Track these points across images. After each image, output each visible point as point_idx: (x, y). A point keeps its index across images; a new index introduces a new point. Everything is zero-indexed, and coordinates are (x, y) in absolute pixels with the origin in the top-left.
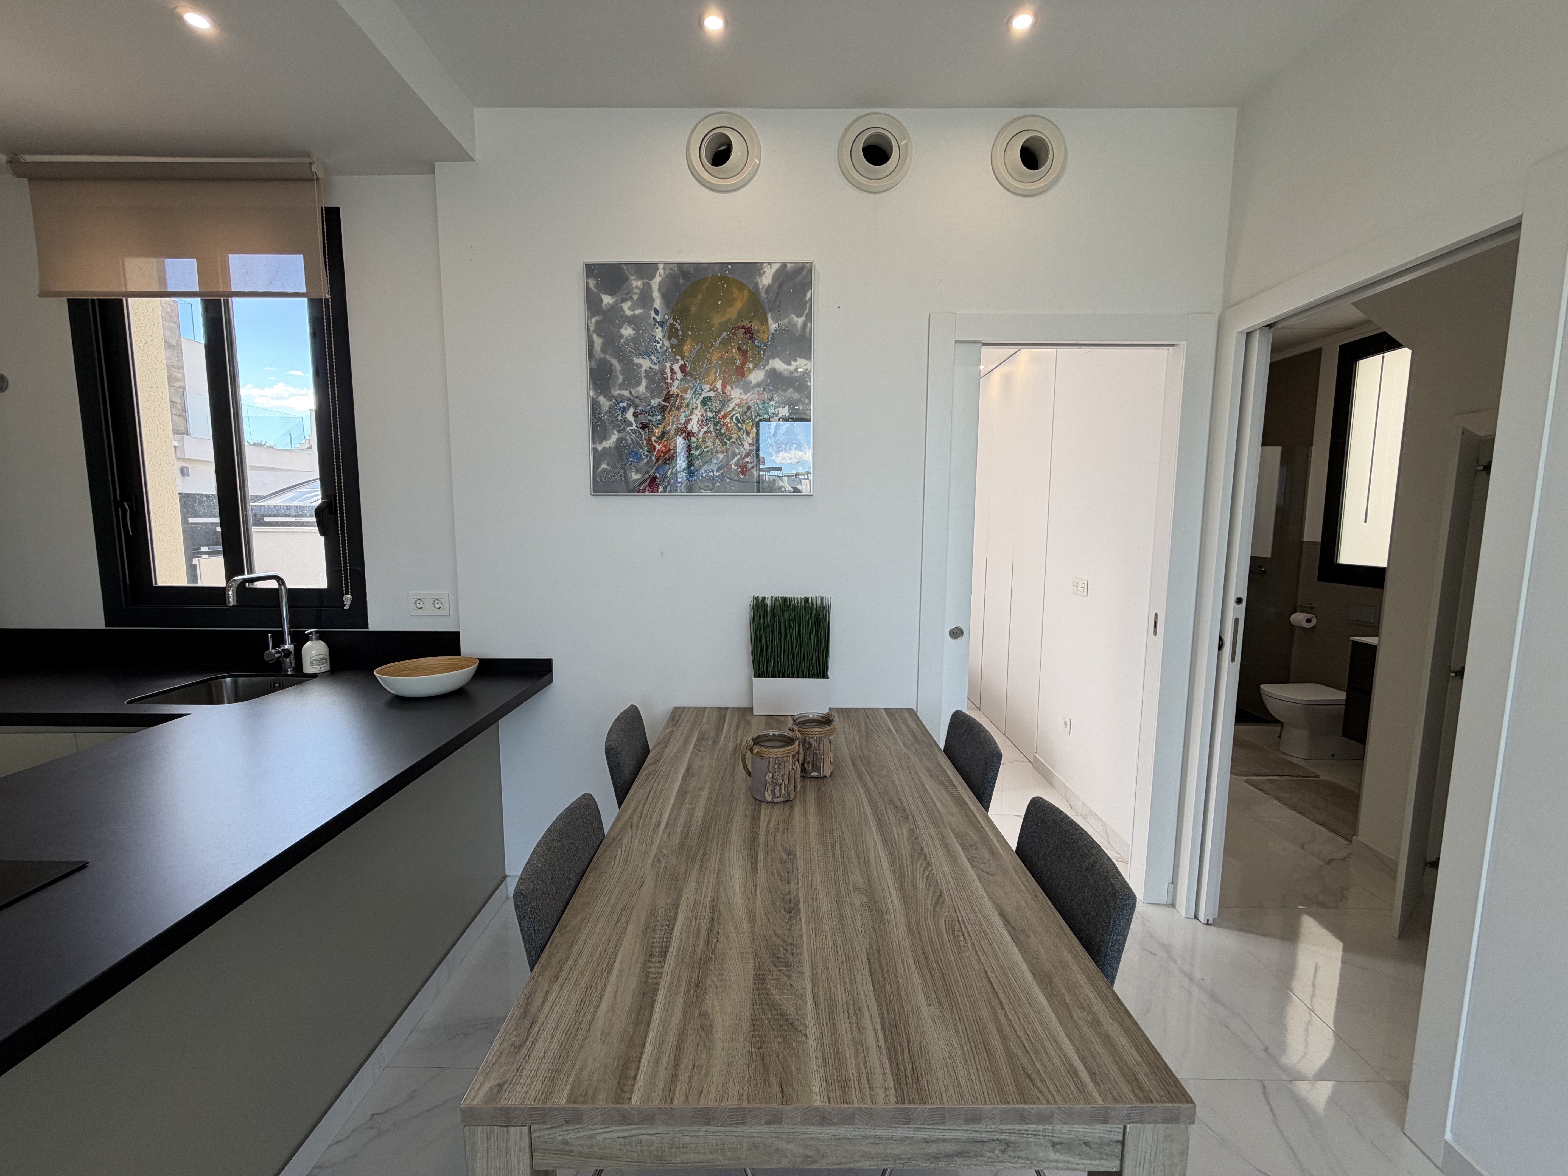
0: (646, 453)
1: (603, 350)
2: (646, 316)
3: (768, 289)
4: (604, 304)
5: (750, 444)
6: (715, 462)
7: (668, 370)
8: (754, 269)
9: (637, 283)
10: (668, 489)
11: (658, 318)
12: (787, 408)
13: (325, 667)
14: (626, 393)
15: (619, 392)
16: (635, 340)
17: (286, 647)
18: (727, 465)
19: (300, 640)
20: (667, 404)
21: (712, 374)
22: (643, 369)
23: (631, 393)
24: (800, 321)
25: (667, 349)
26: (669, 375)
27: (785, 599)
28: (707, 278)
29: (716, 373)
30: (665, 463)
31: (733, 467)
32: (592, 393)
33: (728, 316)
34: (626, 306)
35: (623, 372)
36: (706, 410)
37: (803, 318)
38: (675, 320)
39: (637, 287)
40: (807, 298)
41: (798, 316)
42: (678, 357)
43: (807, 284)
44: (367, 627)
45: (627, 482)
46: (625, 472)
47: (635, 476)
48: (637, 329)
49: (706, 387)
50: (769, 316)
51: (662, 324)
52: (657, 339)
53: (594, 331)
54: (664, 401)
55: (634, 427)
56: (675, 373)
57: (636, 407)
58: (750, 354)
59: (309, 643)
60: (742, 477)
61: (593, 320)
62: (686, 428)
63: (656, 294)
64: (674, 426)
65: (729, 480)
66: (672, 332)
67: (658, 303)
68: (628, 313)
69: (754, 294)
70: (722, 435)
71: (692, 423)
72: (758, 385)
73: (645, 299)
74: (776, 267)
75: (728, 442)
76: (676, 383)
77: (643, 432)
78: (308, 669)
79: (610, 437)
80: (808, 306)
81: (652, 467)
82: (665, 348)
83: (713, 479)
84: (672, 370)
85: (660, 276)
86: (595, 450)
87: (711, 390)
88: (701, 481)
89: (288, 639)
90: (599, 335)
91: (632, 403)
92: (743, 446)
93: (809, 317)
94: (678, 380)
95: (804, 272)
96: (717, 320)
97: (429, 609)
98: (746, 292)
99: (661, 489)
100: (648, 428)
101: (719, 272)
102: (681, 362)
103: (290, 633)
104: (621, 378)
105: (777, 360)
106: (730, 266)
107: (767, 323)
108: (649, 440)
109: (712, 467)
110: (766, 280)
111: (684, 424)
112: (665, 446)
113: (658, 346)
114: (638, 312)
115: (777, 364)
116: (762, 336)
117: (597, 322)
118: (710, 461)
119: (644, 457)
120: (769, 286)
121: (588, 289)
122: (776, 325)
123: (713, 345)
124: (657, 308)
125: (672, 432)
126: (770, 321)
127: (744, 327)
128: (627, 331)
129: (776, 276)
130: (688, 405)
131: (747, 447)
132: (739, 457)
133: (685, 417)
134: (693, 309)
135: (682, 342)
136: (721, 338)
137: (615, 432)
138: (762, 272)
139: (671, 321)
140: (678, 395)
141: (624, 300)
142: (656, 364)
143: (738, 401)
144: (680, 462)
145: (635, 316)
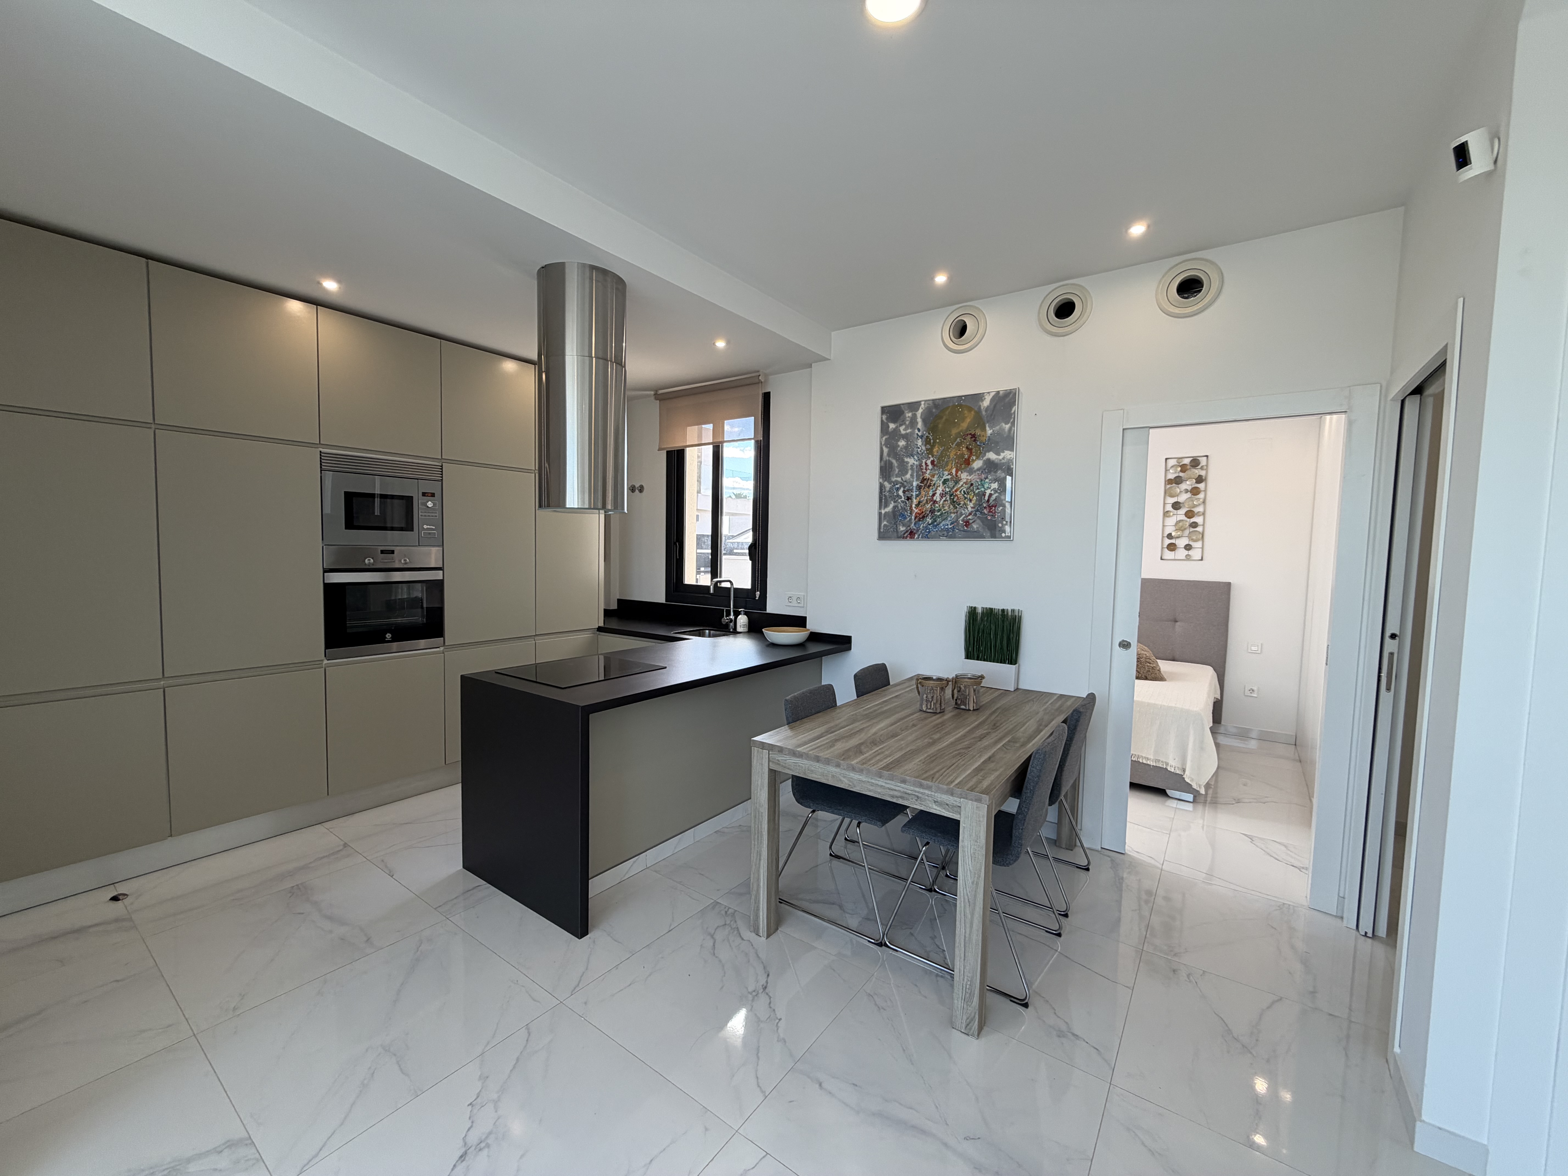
0: (909, 515)
1: (889, 455)
2: (912, 433)
3: (987, 409)
4: (890, 429)
5: (972, 507)
6: (949, 519)
7: (924, 464)
8: (979, 397)
9: (909, 415)
10: (920, 536)
11: (920, 434)
12: (997, 483)
13: (746, 629)
14: (899, 479)
15: (895, 479)
16: (906, 447)
17: (731, 617)
18: (957, 521)
19: (737, 614)
20: (922, 485)
21: (950, 465)
22: (909, 465)
23: (902, 479)
24: (1007, 426)
25: (924, 452)
26: (924, 466)
27: (991, 609)
28: (949, 406)
29: (952, 464)
30: (919, 520)
31: (961, 522)
32: (881, 480)
33: (961, 428)
34: (902, 428)
35: (898, 467)
36: (945, 487)
37: (1009, 424)
38: (929, 434)
39: (909, 417)
40: (1013, 411)
41: (1006, 424)
42: (930, 456)
43: (1013, 403)
44: (766, 611)
45: (897, 532)
46: (897, 526)
47: (902, 529)
48: (907, 442)
49: (946, 473)
50: (987, 425)
51: (922, 437)
52: (918, 446)
53: (884, 445)
54: (921, 483)
55: (903, 499)
56: (928, 466)
57: (904, 487)
58: (974, 450)
59: (740, 616)
60: (966, 528)
61: (884, 438)
62: (933, 498)
63: (919, 420)
64: (926, 498)
65: (957, 531)
66: (927, 441)
67: (920, 425)
68: (903, 432)
69: (978, 412)
70: (954, 502)
71: (936, 495)
72: (978, 469)
73: (913, 422)
74: (993, 394)
75: (958, 506)
76: (928, 472)
77: (907, 502)
78: (739, 629)
79: (889, 506)
80: (1013, 416)
81: (912, 523)
82: (922, 451)
83: (947, 530)
84: (926, 464)
85: (922, 409)
86: (880, 514)
87: (949, 474)
88: (940, 531)
89: (732, 613)
90: (886, 447)
91: (903, 485)
92: (967, 509)
93: (1013, 423)
94: (929, 469)
95: (1011, 396)
96: (954, 431)
97: (794, 603)
98: (973, 413)
99: (916, 536)
100: (911, 499)
101: (957, 402)
102: (932, 459)
103: (734, 611)
104: (897, 470)
105: (991, 453)
106: (963, 398)
107: (986, 430)
108: (911, 507)
109: (947, 523)
110: (986, 403)
111: (932, 496)
112: (920, 510)
113: (919, 450)
114: (909, 431)
115: (991, 456)
116: (982, 438)
117: (886, 439)
118: (946, 519)
119: (907, 517)
120: (988, 407)
121: (882, 421)
123: (951, 447)
124: (920, 428)
125: (925, 501)
126: (988, 428)
127: (970, 434)
128: (902, 443)
129: (992, 400)
130: (934, 485)
131: (970, 509)
132: (964, 516)
133: (932, 492)
134: (940, 426)
135: (933, 446)
136: (956, 442)
137: (892, 502)
138: (983, 398)
139: (927, 434)
140: (929, 479)
141: (901, 425)
142: (917, 461)
143: (965, 481)
144: (928, 520)
145: (907, 434)
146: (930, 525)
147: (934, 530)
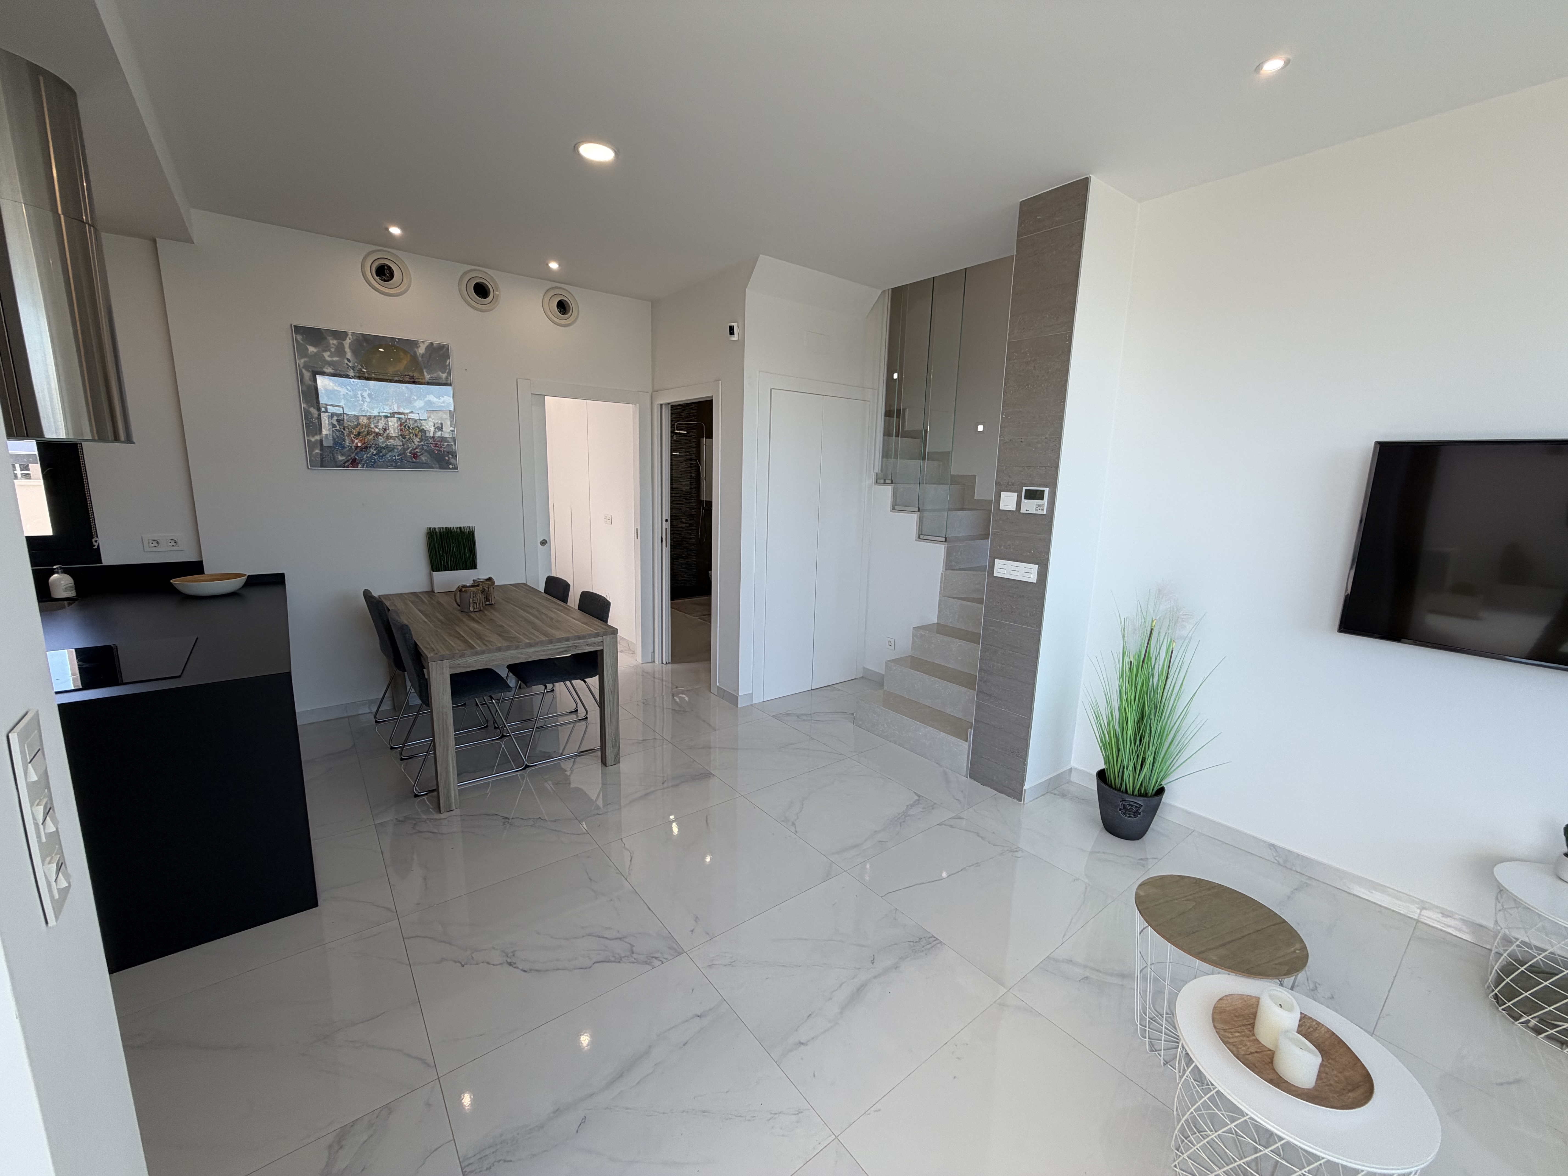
0: (348, 444)
3: (423, 356)
4: (309, 352)
5: (418, 442)
6: (396, 451)
7: (359, 396)
8: (413, 344)
9: (333, 342)
10: (365, 466)
11: (350, 364)
13: (72, 594)
18: (404, 453)
21: (390, 400)
22: (341, 394)
24: (444, 376)
26: (360, 398)
27: (447, 528)
28: (382, 344)
30: (362, 451)
31: (408, 454)
32: (304, 406)
33: (398, 368)
34: (326, 355)
37: (446, 374)
38: (362, 367)
39: (333, 344)
40: (447, 364)
41: (443, 373)
43: (446, 356)
44: (101, 563)
45: (335, 461)
46: (333, 455)
47: (341, 458)
48: (335, 369)
50: (425, 370)
51: (353, 368)
53: (303, 367)
55: (338, 428)
56: (365, 398)
57: (338, 416)
59: (55, 575)
60: (414, 460)
61: (302, 361)
62: (375, 430)
63: (347, 350)
64: (367, 429)
65: (406, 462)
66: (360, 373)
67: (349, 355)
68: (329, 359)
69: (414, 357)
71: (378, 428)
72: (421, 409)
73: (340, 351)
74: (427, 344)
75: (404, 440)
76: (366, 404)
77: (344, 432)
79: (320, 434)
80: (448, 367)
81: (353, 453)
83: (395, 461)
84: (362, 396)
85: (350, 339)
86: (309, 441)
88: (387, 462)
90: (307, 370)
92: (414, 443)
93: (449, 374)
94: (366, 401)
95: (444, 350)
96: (391, 370)
98: (409, 355)
99: (360, 466)
100: (348, 429)
101: (390, 342)
102: (368, 392)
108: (349, 436)
109: (394, 454)
110: (421, 350)
111: (373, 428)
112: (361, 441)
114: (335, 359)
118: (392, 450)
119: (346, 446)
120: (423, 354)
121: (297, 341)
122: (430, 376)
124: (349, 358)
125: (366, 432)
126: (425, 374)
127: (409, 375)
128: (328, 370)
129: (427, 348)
130: (375, 417)
131: (416, 443)
132: (411, 448)
138: (418, 345)
139: (360, 367)
140: (367, 411)
141: (324, 351)
142: (350, 391)
144: (372, 450)
145: (332, 361)
146: (375, 455)
147: (380, 460)
